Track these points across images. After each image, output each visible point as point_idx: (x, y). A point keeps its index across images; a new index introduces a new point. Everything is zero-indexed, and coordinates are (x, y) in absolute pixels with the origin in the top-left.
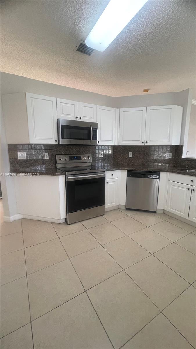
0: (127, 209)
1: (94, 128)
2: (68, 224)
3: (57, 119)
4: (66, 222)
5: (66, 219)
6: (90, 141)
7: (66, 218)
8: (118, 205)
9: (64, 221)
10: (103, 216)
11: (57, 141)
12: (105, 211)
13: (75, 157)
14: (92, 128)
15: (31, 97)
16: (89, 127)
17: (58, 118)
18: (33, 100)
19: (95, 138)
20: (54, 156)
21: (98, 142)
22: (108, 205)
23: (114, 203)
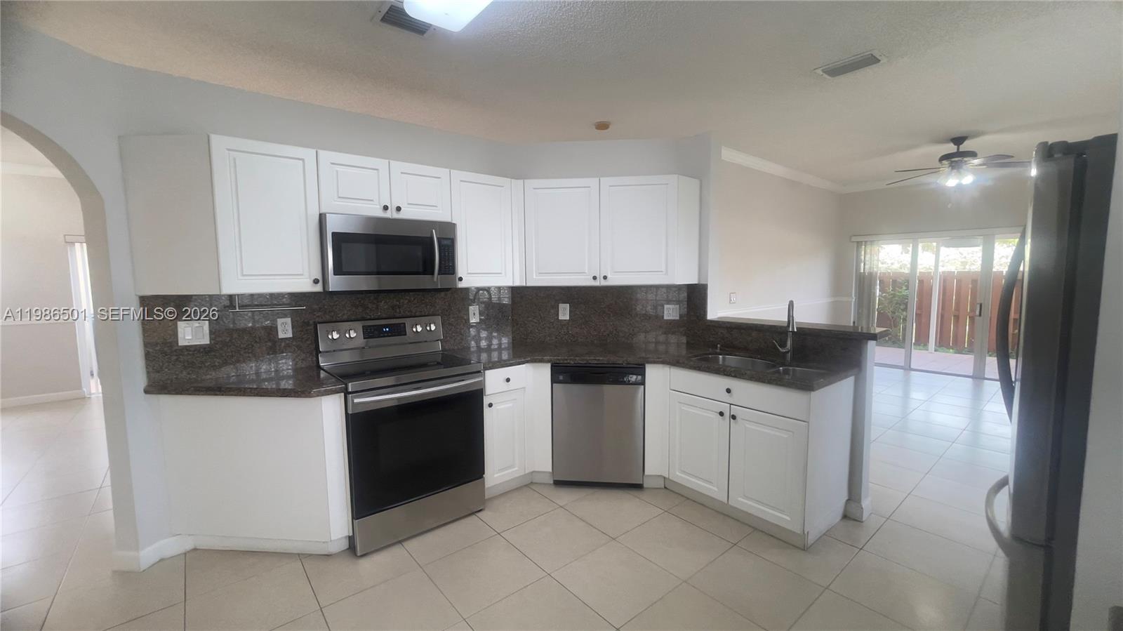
0: (559, 483)
1: (443, 238)
2: (359, 555)
3: (320, 215)
4: (352, 548)
5: (351, 539)
6: (433, 277)
7: (351, 534)
8: (527, 472)
9: (344, 545)
10: (479, 514)
11: (320, 284)
12: (486, 498)
13: (386, 326)
14: (438, 238)
15: (229, 150)
16: (429, 235)
17: (322, 212)
18: (235, 159)
19: (449, 266)
20: (312, 327)
21: (461, 279)
22: (496, 476)
23: (516, 469)
